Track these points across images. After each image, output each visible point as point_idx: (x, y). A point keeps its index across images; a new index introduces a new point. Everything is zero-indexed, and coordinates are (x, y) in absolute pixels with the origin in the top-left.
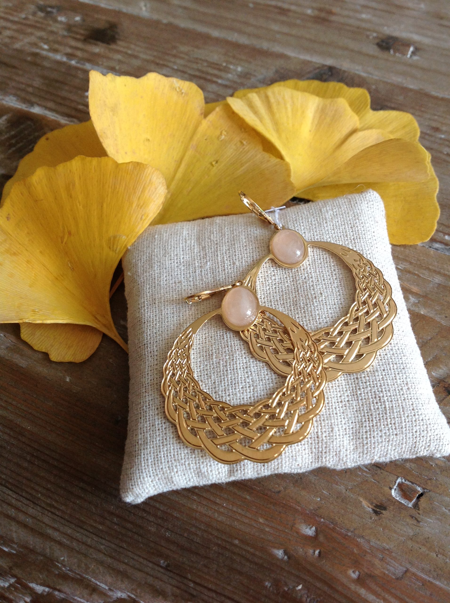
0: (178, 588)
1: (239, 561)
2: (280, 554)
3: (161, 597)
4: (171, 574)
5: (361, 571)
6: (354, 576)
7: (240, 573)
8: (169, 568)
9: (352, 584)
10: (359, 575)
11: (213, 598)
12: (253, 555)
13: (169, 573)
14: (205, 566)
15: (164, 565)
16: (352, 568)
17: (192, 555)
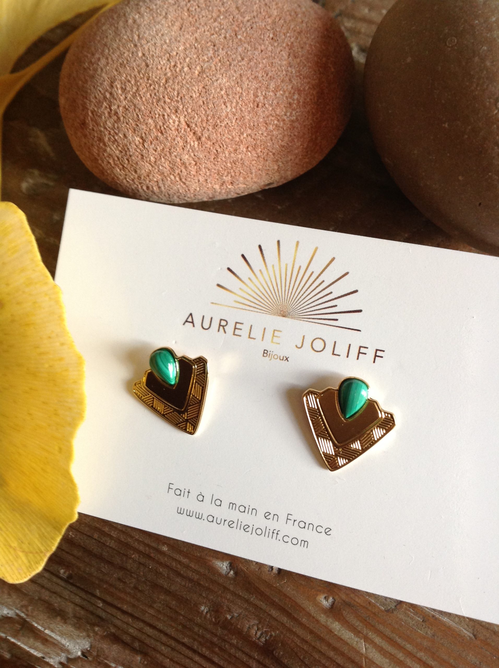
0: (82, 607)
1: (166, 575)
2: (224, 567)
3: (59, 618)
4: (74, 589)
5: (336, 597)
6: (326, 604)
7: (168, 592)
8: (71, 581)
9: (322, 615)
10: (333, 603)
11: (128, 624)
12: (188, 567)
13: (70, 586)
14: (119, 579)
15: (65, 576)
16: (324, 593)
17: (102, 564)
